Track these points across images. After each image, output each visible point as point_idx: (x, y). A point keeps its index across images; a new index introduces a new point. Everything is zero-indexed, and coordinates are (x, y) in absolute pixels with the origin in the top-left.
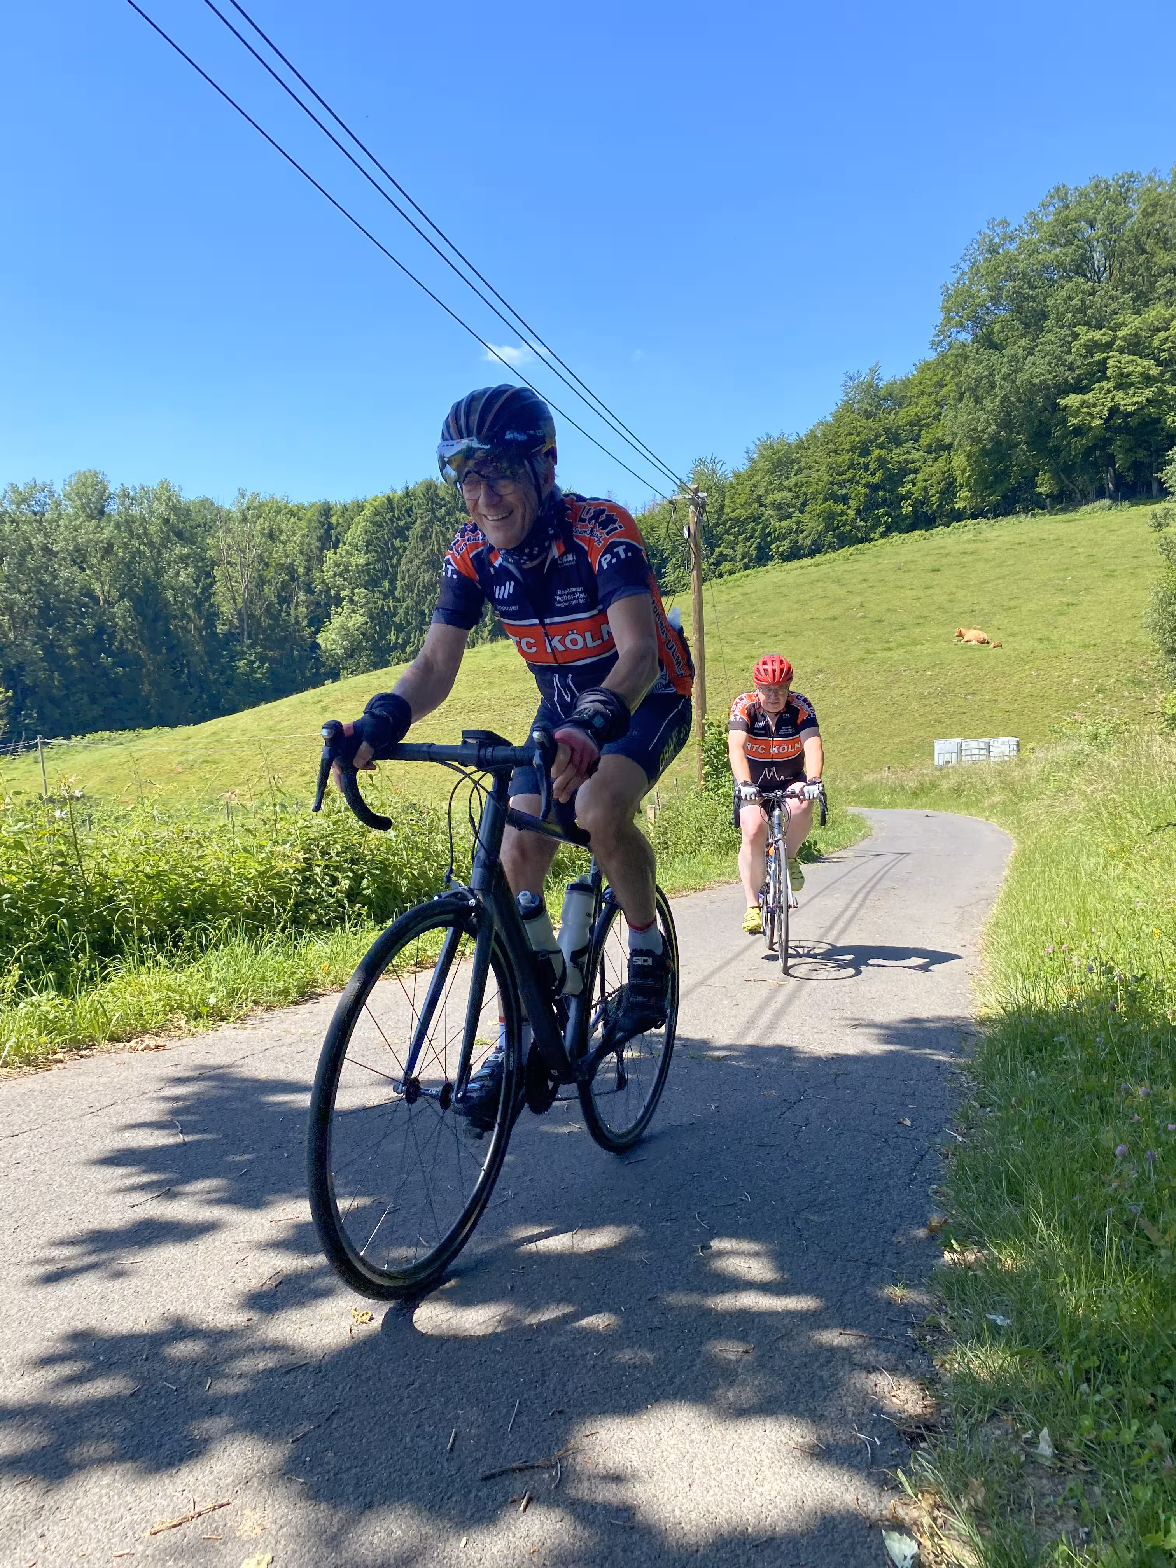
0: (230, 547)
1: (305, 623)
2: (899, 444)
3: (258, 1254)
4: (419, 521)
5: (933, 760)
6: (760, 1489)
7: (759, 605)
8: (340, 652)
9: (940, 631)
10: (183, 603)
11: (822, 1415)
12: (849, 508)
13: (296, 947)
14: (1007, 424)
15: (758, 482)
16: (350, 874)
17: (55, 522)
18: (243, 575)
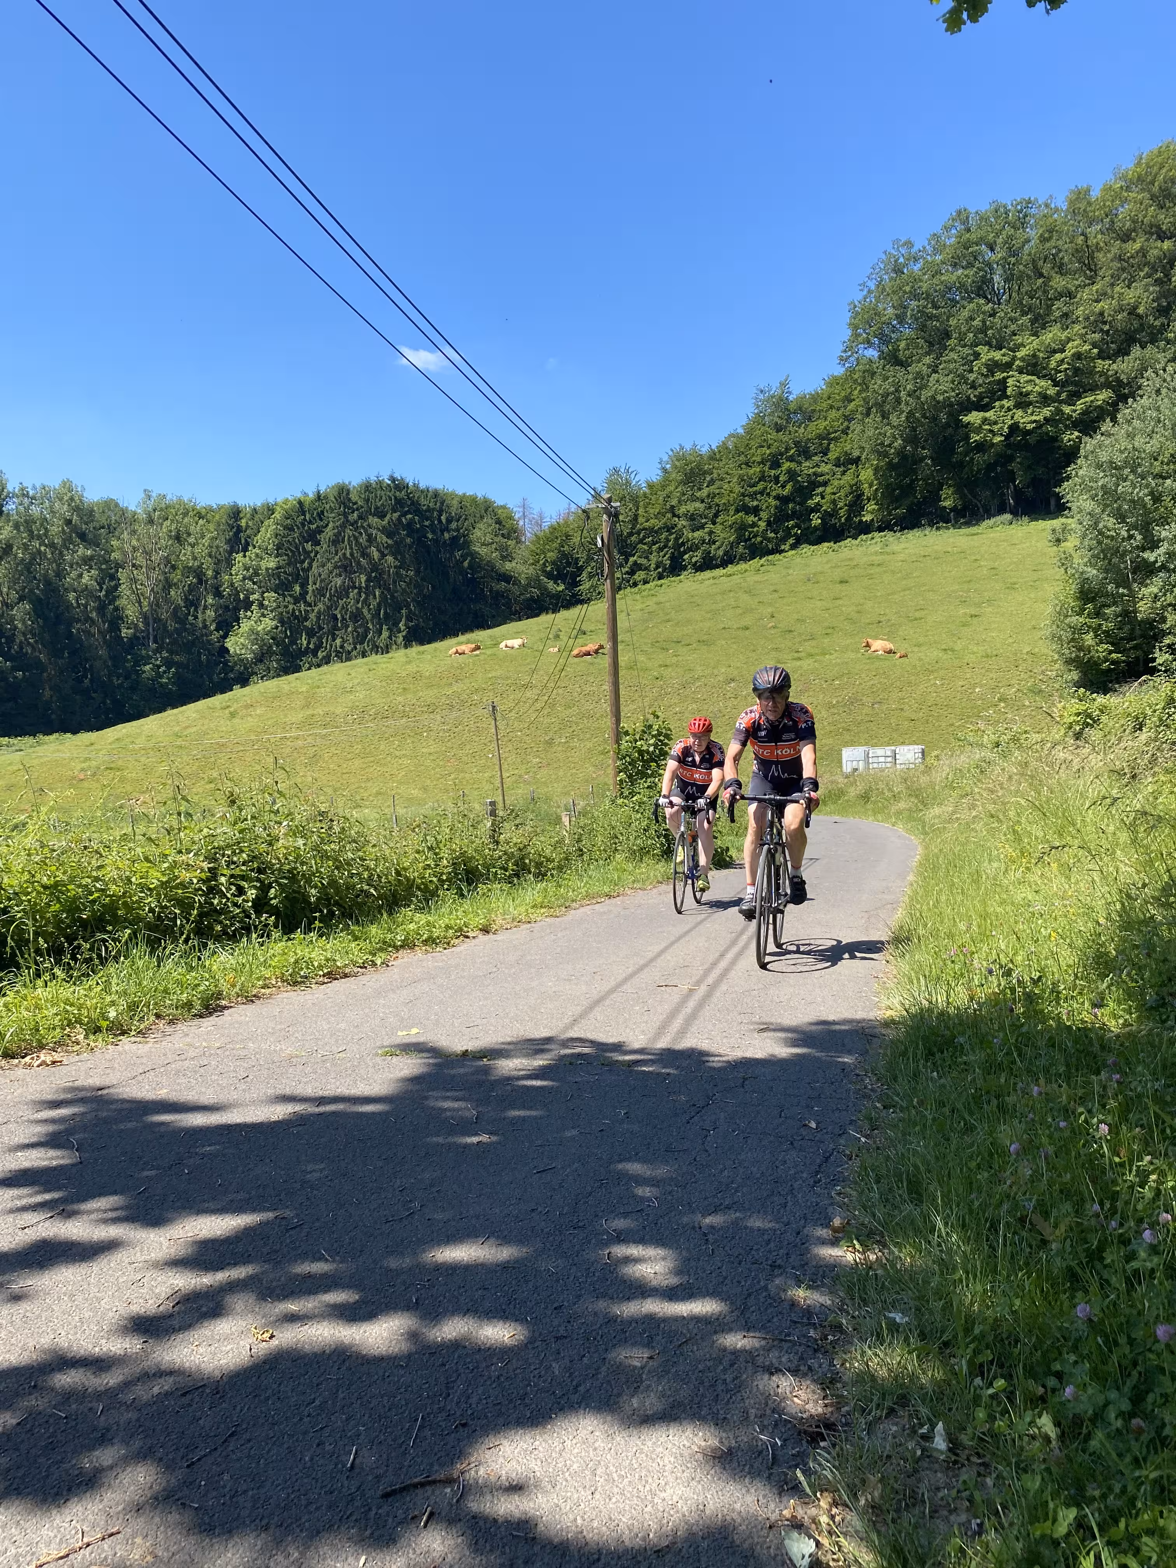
0: (135, 549)
1: (212, 627)
2: (808, 458)
3: (155, 1273)
4: (331, 525)
5: (841, 767)
6: (663, 1495)
7: (673, 614)
8: (249, 656)
9: (848, 641)
10: (85, 606)
11: (725, 1418)
12: (760, 519)
13: (199, 959)
14: (912, 439)
15: (671, 492)
16: (257, 884)
18: (148, 578)
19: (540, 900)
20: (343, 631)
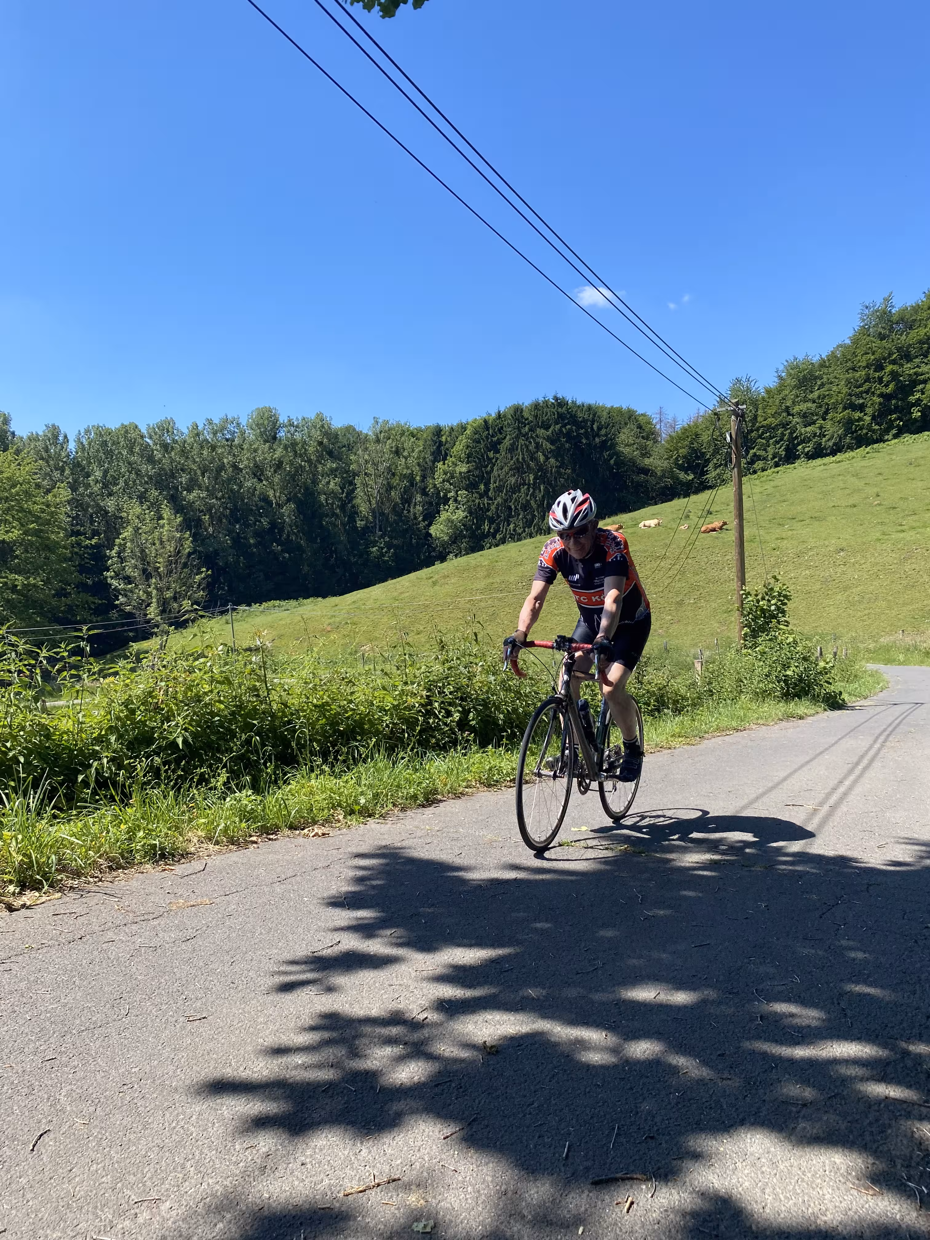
0: (367, 462)
1: (420, 519)
2: (909, 360)
4: (508, 437)
7: (788, 496)
8: (446, 538)
10: (332, 504)
12: (865, 414)
13: (422, 763)
15: (786, 396)
16: (460, 709)
17: (241, 447)
18: (376, 483)
19: (677, 730)
20: (515, 518)
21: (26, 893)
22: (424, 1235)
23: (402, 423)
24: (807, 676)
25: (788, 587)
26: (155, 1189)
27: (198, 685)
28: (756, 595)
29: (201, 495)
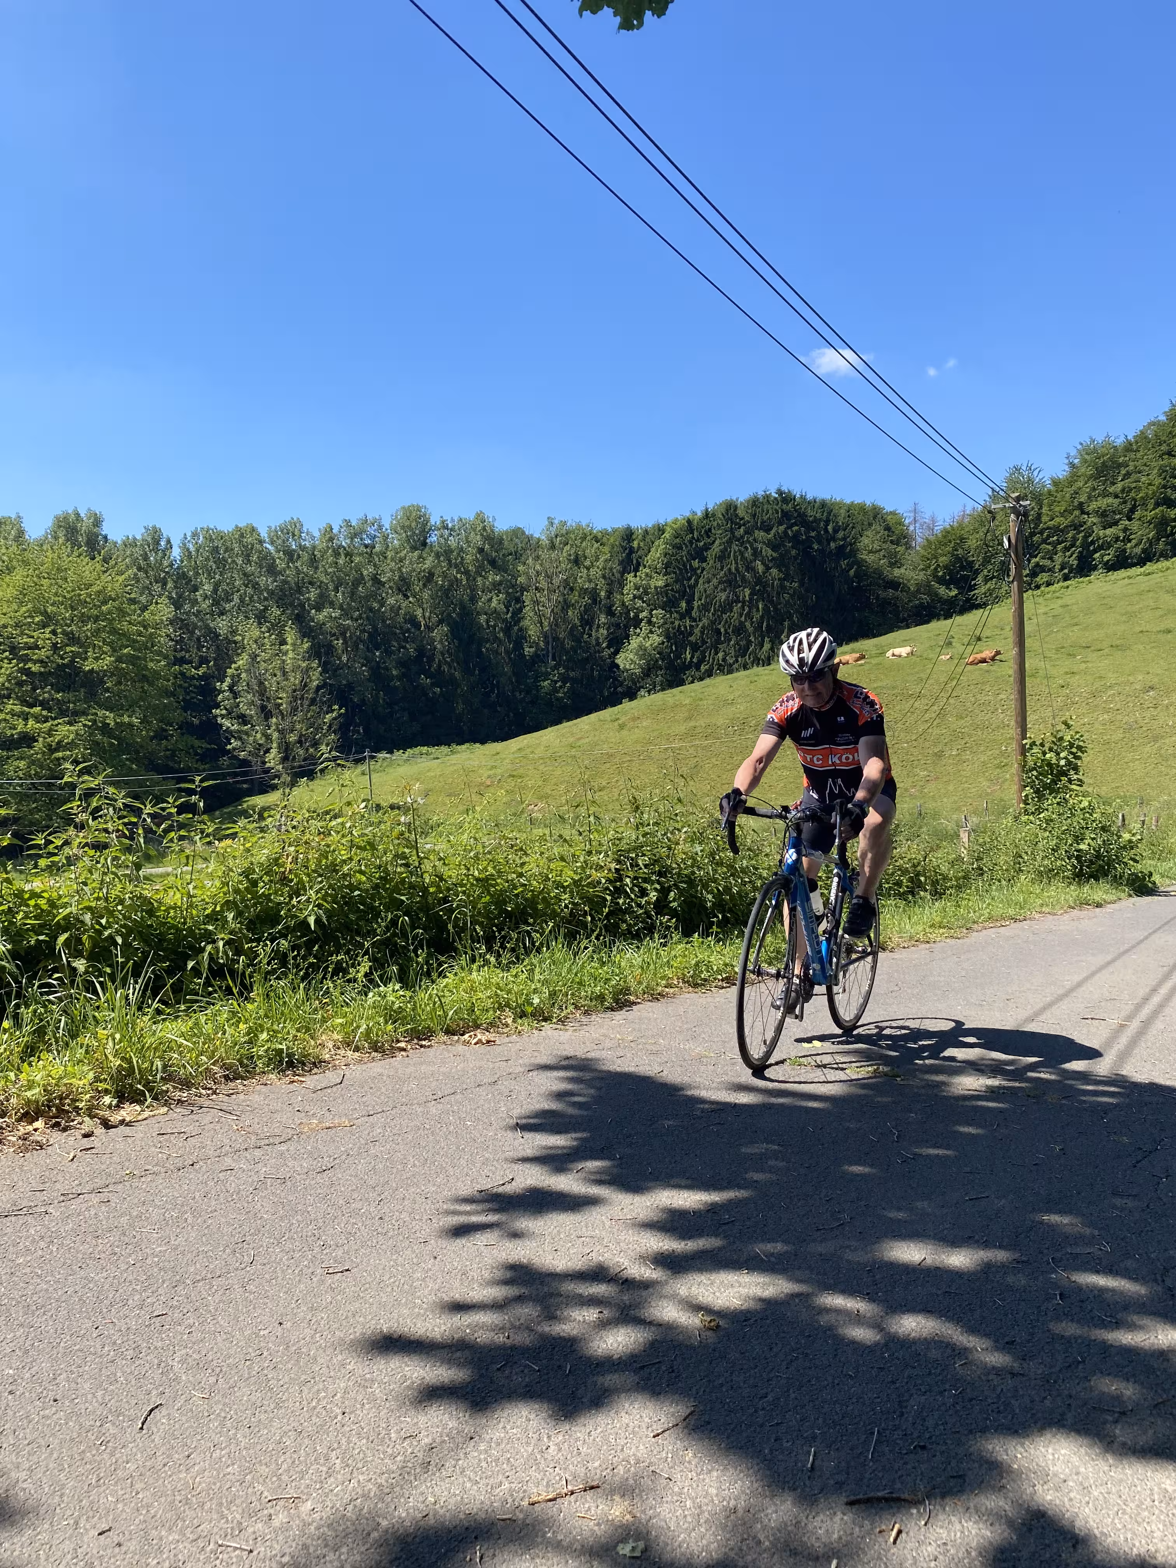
0: (538, 573)
1: (604, 645)
4: (717, 542)
7: (1081, 618)
8: (637, 671)
10: (494, 627)
13: (610, 955)
15: (1080, 488)
16: (658, 887)
17: (383, 554)
18: (549, 600)
19: (938, 919)
20: (725, 645)
21: (125, 1106)
22: (633, 1561)
23: (584, 524)
24: (1107, 852)
25: (1082, 736)
26: (293, 1484)
27: (334, 851)
28: (1042, 745)
29: (333, 615)
